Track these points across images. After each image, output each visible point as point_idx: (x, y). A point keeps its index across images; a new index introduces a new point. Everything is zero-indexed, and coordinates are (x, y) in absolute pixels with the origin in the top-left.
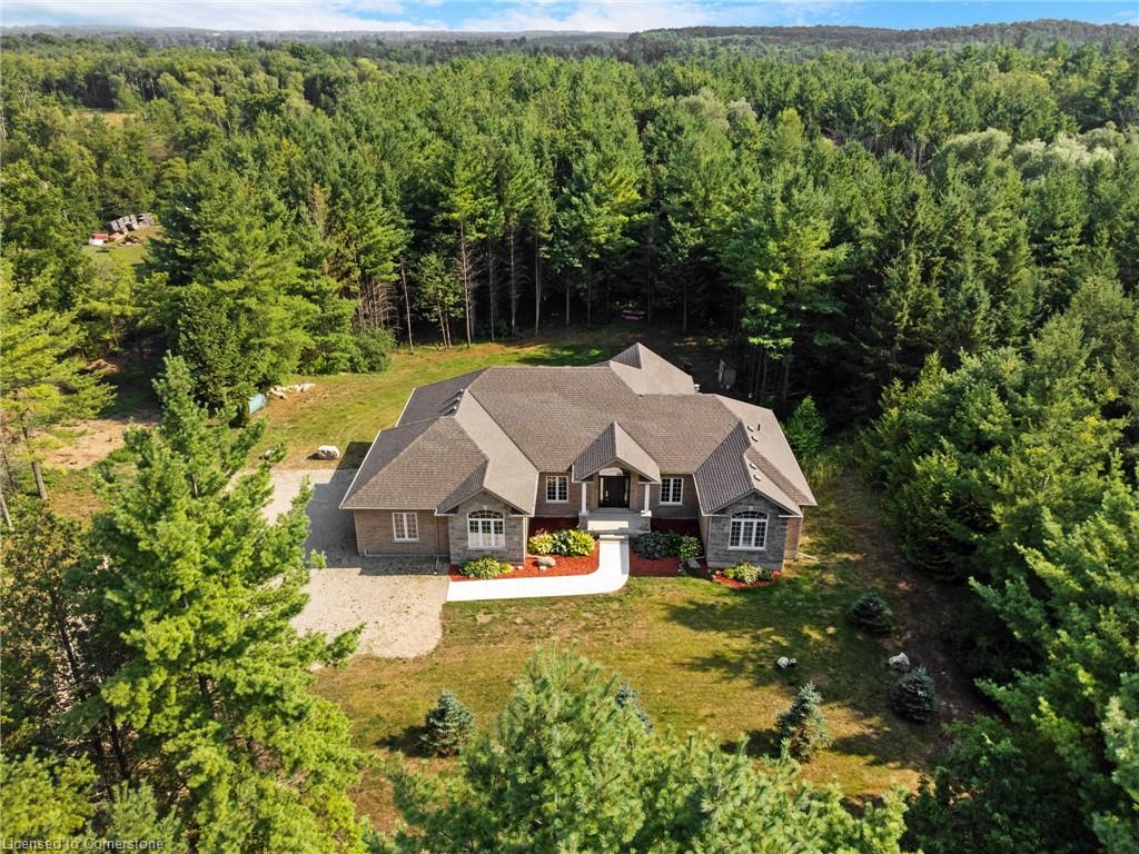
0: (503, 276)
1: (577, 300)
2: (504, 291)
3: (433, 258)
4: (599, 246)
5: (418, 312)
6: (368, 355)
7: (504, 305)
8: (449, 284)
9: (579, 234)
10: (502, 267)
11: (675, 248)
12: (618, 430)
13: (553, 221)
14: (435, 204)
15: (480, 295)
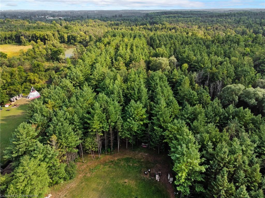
13: (122, 126)
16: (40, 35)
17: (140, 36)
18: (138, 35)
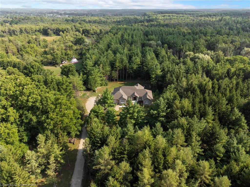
0: (122, 73)
1: (132, 76)
2: (122, 75)
3: (113, 71)
4: (135, 70)
5: (111, 78)
6: (106, 84)
7: (122, 77)
8: (115, 74)
9: (132, 68)
10: (122, 72)
11: (144, 70)
12: (135, 93)
13: (129, 67)
14: (114, 65)
15: (119, 76)
16: (62, 29)
17: (138, 29)
18: (136, 28)
